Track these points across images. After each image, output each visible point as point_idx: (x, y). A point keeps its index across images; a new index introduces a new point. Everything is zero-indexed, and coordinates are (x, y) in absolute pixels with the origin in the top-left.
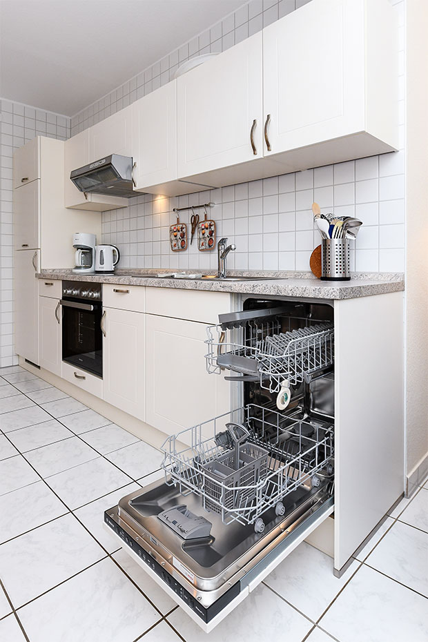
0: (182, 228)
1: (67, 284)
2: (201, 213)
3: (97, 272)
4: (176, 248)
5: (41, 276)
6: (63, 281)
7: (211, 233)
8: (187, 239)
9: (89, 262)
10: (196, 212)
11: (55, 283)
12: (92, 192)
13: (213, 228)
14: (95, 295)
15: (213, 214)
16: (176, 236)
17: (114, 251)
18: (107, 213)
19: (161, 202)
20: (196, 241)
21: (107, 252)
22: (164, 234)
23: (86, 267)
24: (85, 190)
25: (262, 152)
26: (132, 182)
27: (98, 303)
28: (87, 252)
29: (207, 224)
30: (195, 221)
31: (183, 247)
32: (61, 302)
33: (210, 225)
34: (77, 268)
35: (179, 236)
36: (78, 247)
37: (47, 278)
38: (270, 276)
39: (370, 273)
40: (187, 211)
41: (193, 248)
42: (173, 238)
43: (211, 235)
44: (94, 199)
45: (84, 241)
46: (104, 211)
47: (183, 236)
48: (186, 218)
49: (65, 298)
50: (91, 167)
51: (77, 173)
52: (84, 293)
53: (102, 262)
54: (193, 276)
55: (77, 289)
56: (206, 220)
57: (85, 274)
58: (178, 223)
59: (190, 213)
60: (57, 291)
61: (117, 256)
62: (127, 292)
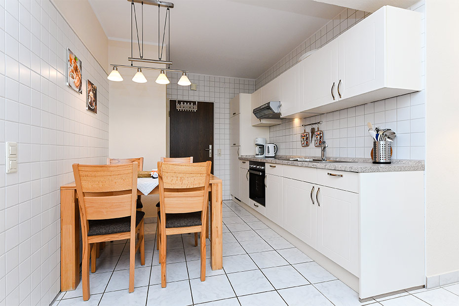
0: (307, 135)
1: (252, 162)
2: (315, 127)
3: (266, 157)
4: (304, 145)
5: (240, 159)
6: (250, 161)
7: (321, 137)
8: (309, 141)
9: (262, 152)
10: (314, 126)
11: (246, 162)
12: (263, 118)
13: (321, 135)
14: (262, 168)
15: (322, 127)
16: (303, 139)
17: (274, 146)
18: (272, 128)
19: (297, 122)
20: (313, 141)
21: (271, 147)
22: (298, 138)
23: (261, 155)
24: (260, 118)
25: (337, 98)
26: (280, 114)
27: (263, 171)
28: (262, 147)
29: (319, 132)
30: (313, 131)
31: (307, 145)
32: (248, 171)
33: (320, 133)
34: (257, 155)
35: (305, 139)
36: (257, 145)
37: (243, 160)
38: (350, 161)
39: (404, 160)
40: (309, 126)
41: (312, 145)
42: (302, 140)
43: (320, 138)
44: (264, 121)
45: (260, 142)
46: (270, 127)
47: (307, 139)
48: (308, 129)
49: (251, 169)
50: (261, 107)
51: (255, 110)
52: (258, 167)
53: (269, 152)
54: (308, 160)
55: (255, 165)
56: (318, 131)
57: (260, 158)
58: (305, 132)
59: (311, 127)
60: (247, 166)
61: (276, 149)
62: (275, 167)
